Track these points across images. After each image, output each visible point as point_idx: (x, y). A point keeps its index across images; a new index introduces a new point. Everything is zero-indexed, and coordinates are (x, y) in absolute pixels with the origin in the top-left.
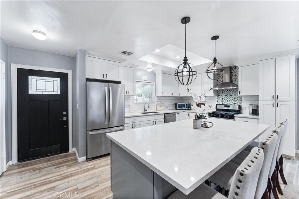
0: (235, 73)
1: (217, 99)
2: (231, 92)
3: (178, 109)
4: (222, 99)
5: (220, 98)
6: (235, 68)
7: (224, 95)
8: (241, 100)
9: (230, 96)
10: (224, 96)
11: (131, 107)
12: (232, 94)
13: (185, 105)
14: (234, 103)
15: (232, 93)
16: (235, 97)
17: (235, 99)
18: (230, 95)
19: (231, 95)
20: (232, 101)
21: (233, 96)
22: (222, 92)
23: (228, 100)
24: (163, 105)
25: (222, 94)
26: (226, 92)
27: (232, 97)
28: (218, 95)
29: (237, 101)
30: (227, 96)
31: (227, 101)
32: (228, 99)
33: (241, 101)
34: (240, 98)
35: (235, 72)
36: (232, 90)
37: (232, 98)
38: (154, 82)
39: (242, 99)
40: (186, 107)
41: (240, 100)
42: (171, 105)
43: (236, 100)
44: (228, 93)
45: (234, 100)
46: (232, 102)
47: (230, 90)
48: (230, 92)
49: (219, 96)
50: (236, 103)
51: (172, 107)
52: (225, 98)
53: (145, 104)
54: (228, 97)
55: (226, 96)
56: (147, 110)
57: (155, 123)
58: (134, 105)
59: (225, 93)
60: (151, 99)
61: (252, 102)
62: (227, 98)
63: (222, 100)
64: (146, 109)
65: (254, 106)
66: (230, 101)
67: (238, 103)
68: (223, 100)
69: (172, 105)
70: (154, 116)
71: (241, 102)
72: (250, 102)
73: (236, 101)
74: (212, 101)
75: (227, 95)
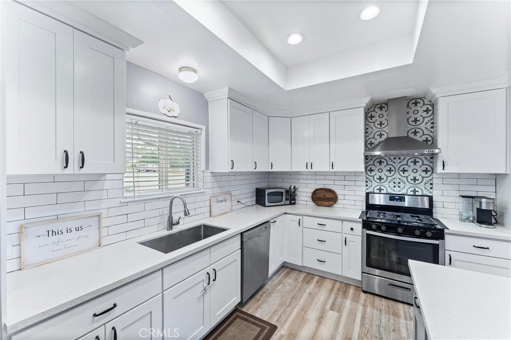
0: (415, 116)
1: (364, 179)
2: (403, 163)
3: (267, 204)
4: (380, 178)
5: (373, 176)
6: (414, 101)
7: (385, 170)
8: (431, 184)
9: (401, 173)
10: (385, 172)
11: (104, 223)
12: (406, 168)
13: (282, 193)
14: (413, 189)
15: (407, 164)
16: (415, 175)
17: (415, 179)
18: (401, 168)
19: (404, 171)
20: (408, 185)
21: (410, 172)
22: (380, 163)
23: (397, 183)
24: (228, 197)
25: (379, 167)
26: (391, 163)
27: (406, 174)
28: (369, 168)
29: (422, 186)
30: (393, 173)
31: (392, 185)
32: (397, 181)
33: (431, 186)
34: (427, 179)
35: (416, 112)
36: (407, 158)
37: (407, 177)
38: (204, 127)
39: (435, 181)
40: (287, 199)
41: (429, 184)
42: (248, 195)
43: (417, 182)
44: (397, 166)
45: (413, 182)
46: (406, 188)
47: (402, 158)
48: (400, 162)
49: (371, 170)
50: (417, 189)
51: (249, 200)
52: (387, 177)
53: (171, 203)
54: (397, 175)
55: (390, 171)
56: (178, 223)
57: (212, 278)
58: (125, 210)
59: (387, 164)
60: (191, 182)
61: (461, 188)
62: (393, 177)
63: (378, 181)
64: (175, 218)
65: (488, 203)
66: (402, 185)
67: (423, 189)
68: (382, 181)
69: (250, 195)
70: (208, 251)
71: (431, 188)
72: (457, 187)
73: (418, 186)
74: (353, 183)
75: (393, 169)
